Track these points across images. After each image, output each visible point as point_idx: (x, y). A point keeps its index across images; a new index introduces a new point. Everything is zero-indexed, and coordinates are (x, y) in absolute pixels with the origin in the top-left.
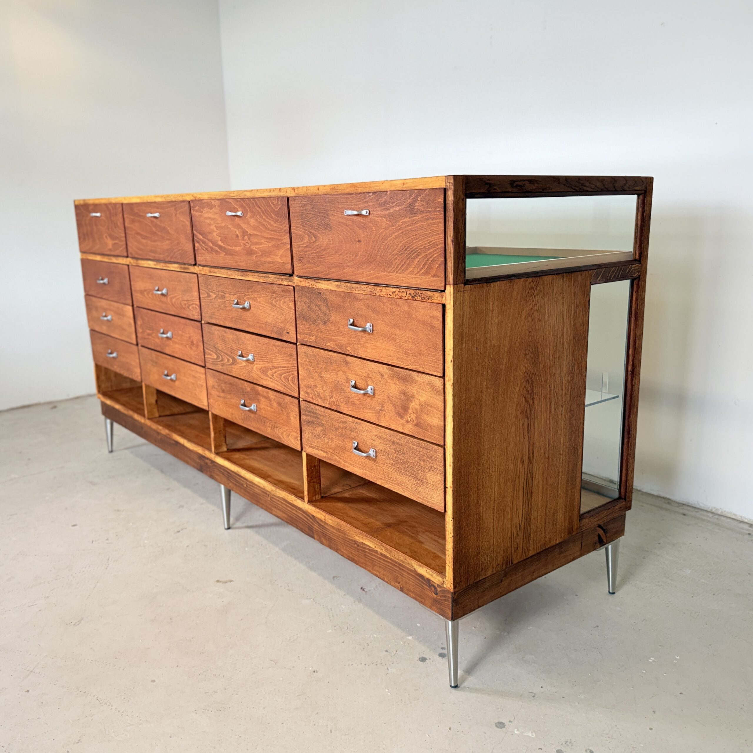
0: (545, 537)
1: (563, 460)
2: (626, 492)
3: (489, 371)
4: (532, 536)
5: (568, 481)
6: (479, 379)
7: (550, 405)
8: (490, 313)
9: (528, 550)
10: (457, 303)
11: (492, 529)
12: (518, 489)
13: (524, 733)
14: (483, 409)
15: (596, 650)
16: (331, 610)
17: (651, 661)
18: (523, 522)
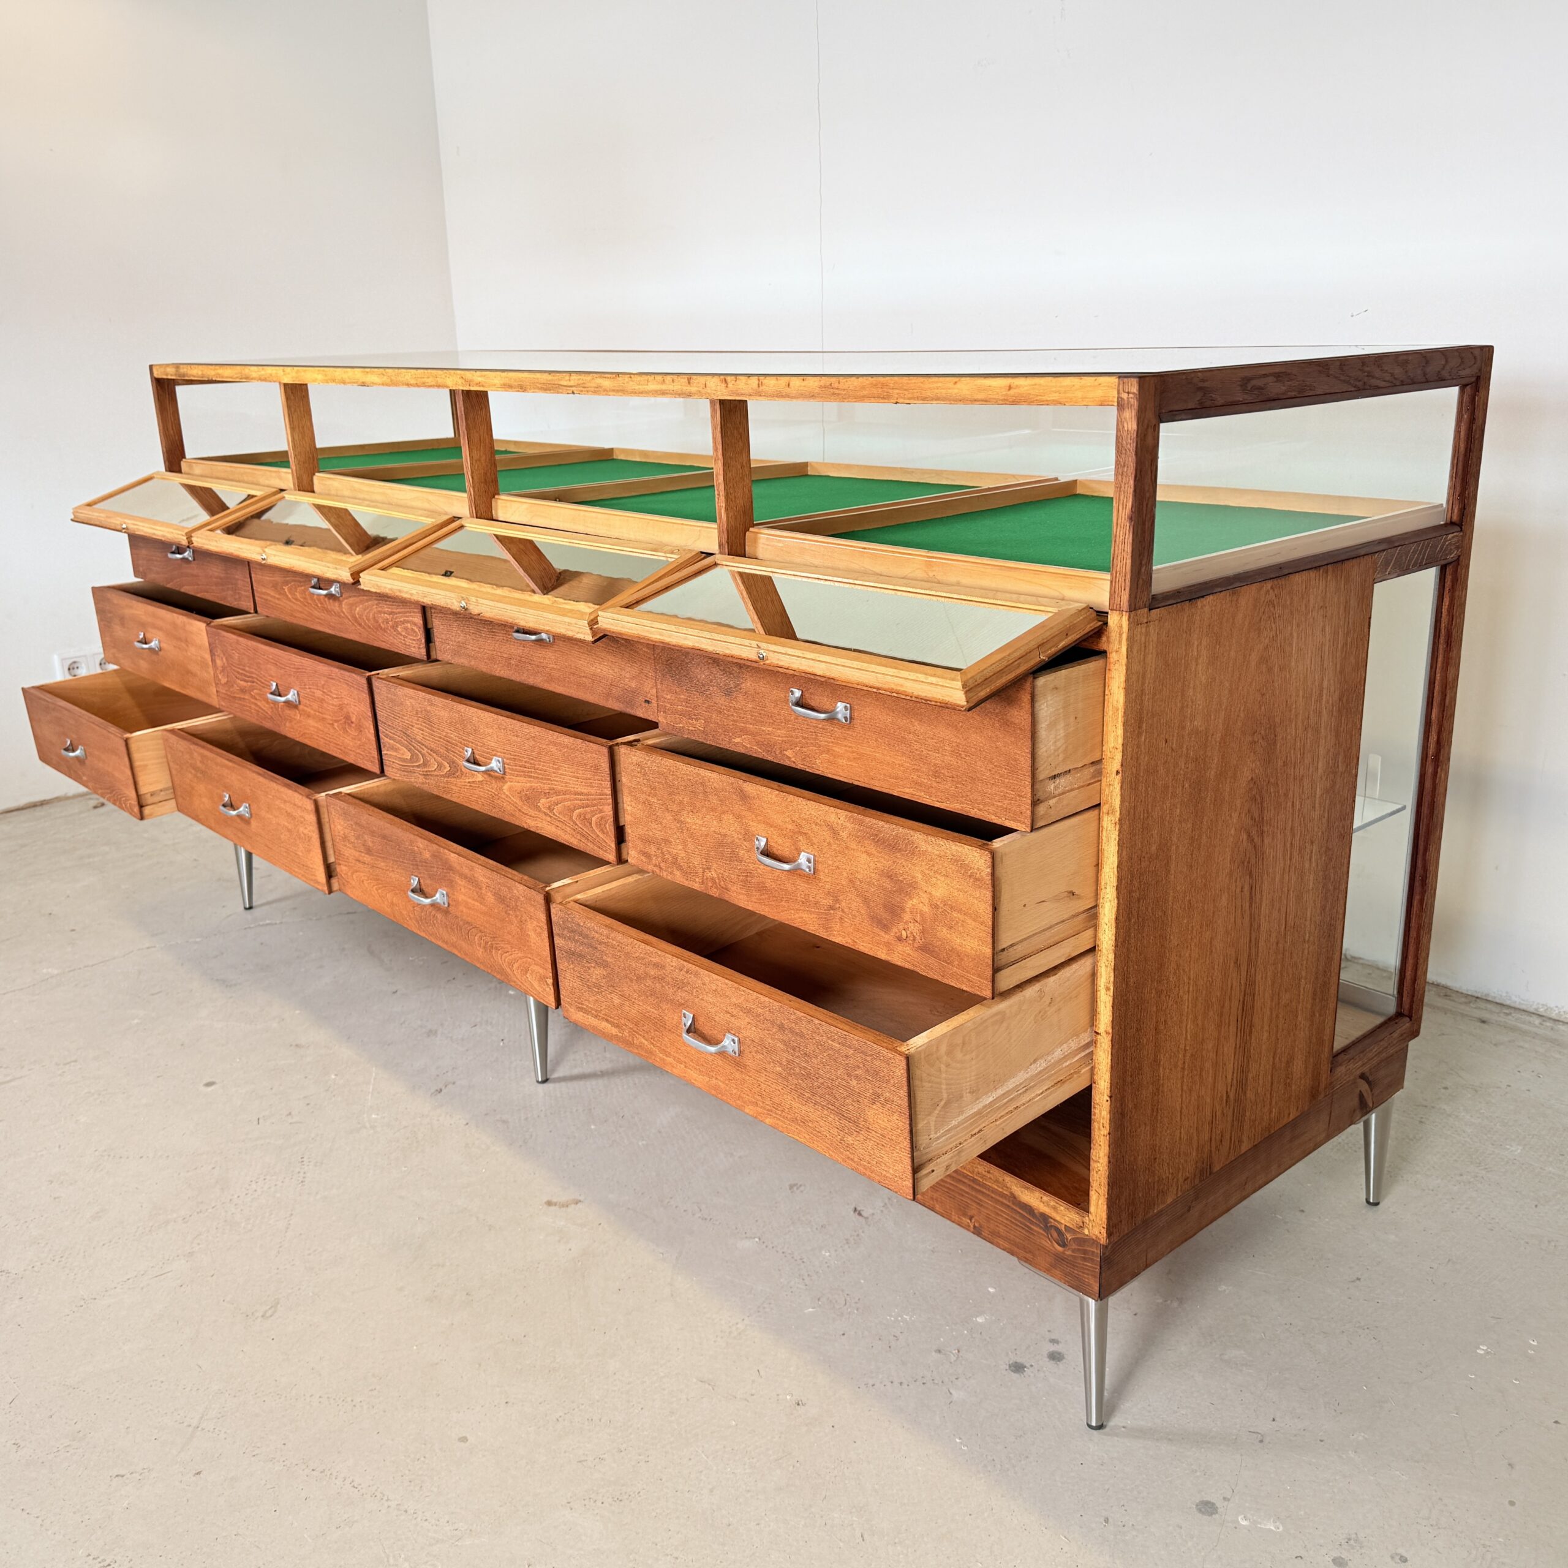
0: (1271, 1112)
1: (1308, 954)
2: (1412, 1002)
3: (1187, 785)
4: (1248, 1114)
5: (1315, 994)
6: (1168, 805)
7: (1291, 844)
8: (1194, 663)
9: (1240, 1141)
10: (1135, 651)
11: (1179, 1109)
12: (1227, 1021)
13: (1260, 1523)
14: (1173, 866)
15: (1367, 1331)
16: (803, 1262)
17: (1482, 1352)
18: (1234, 1088)
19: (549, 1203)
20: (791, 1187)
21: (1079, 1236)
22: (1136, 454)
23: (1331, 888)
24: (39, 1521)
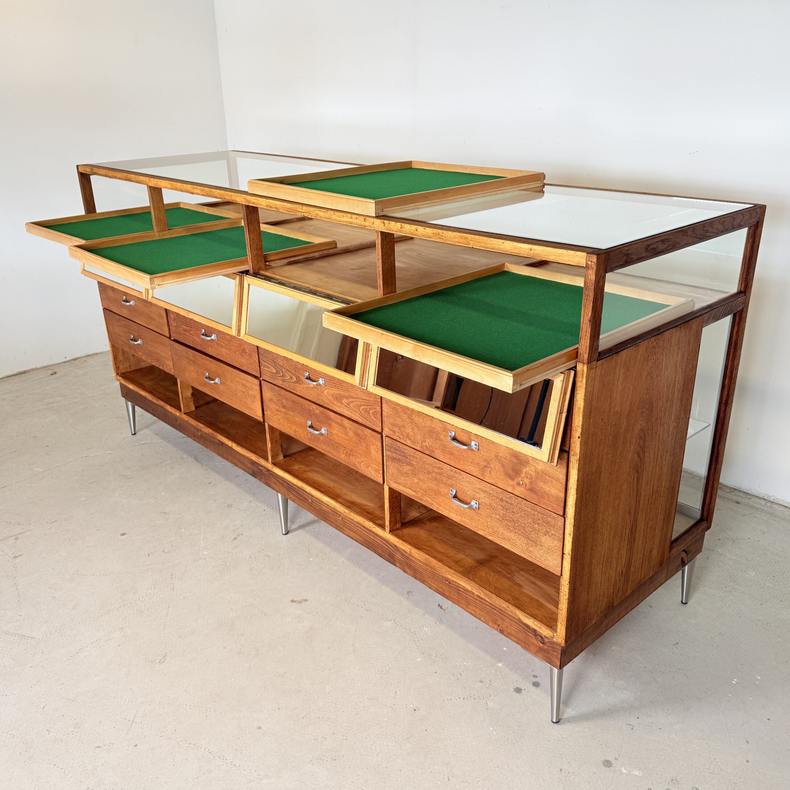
0: (641, 575)
1: (662, 502)
2: (708, 514)
3: (610, 438)
4: (631, 578)
5: (664, 519)
6: (602, 448)
7: (657, 455)
8: (617, 382)
9: (627, 590)
10: (589, 381)
11: (600, 582)
12: (624, 539)
13: (632, 771)
14: (602, 475)
15: (681, 671)
16: (415, 634)
17: (735, 682)
18: (625, 568)
19: (293, 601)
20: (408, 593)
21: (551, 641)
22: (594, 291)
23: (674, 471)
24: (63, 771)
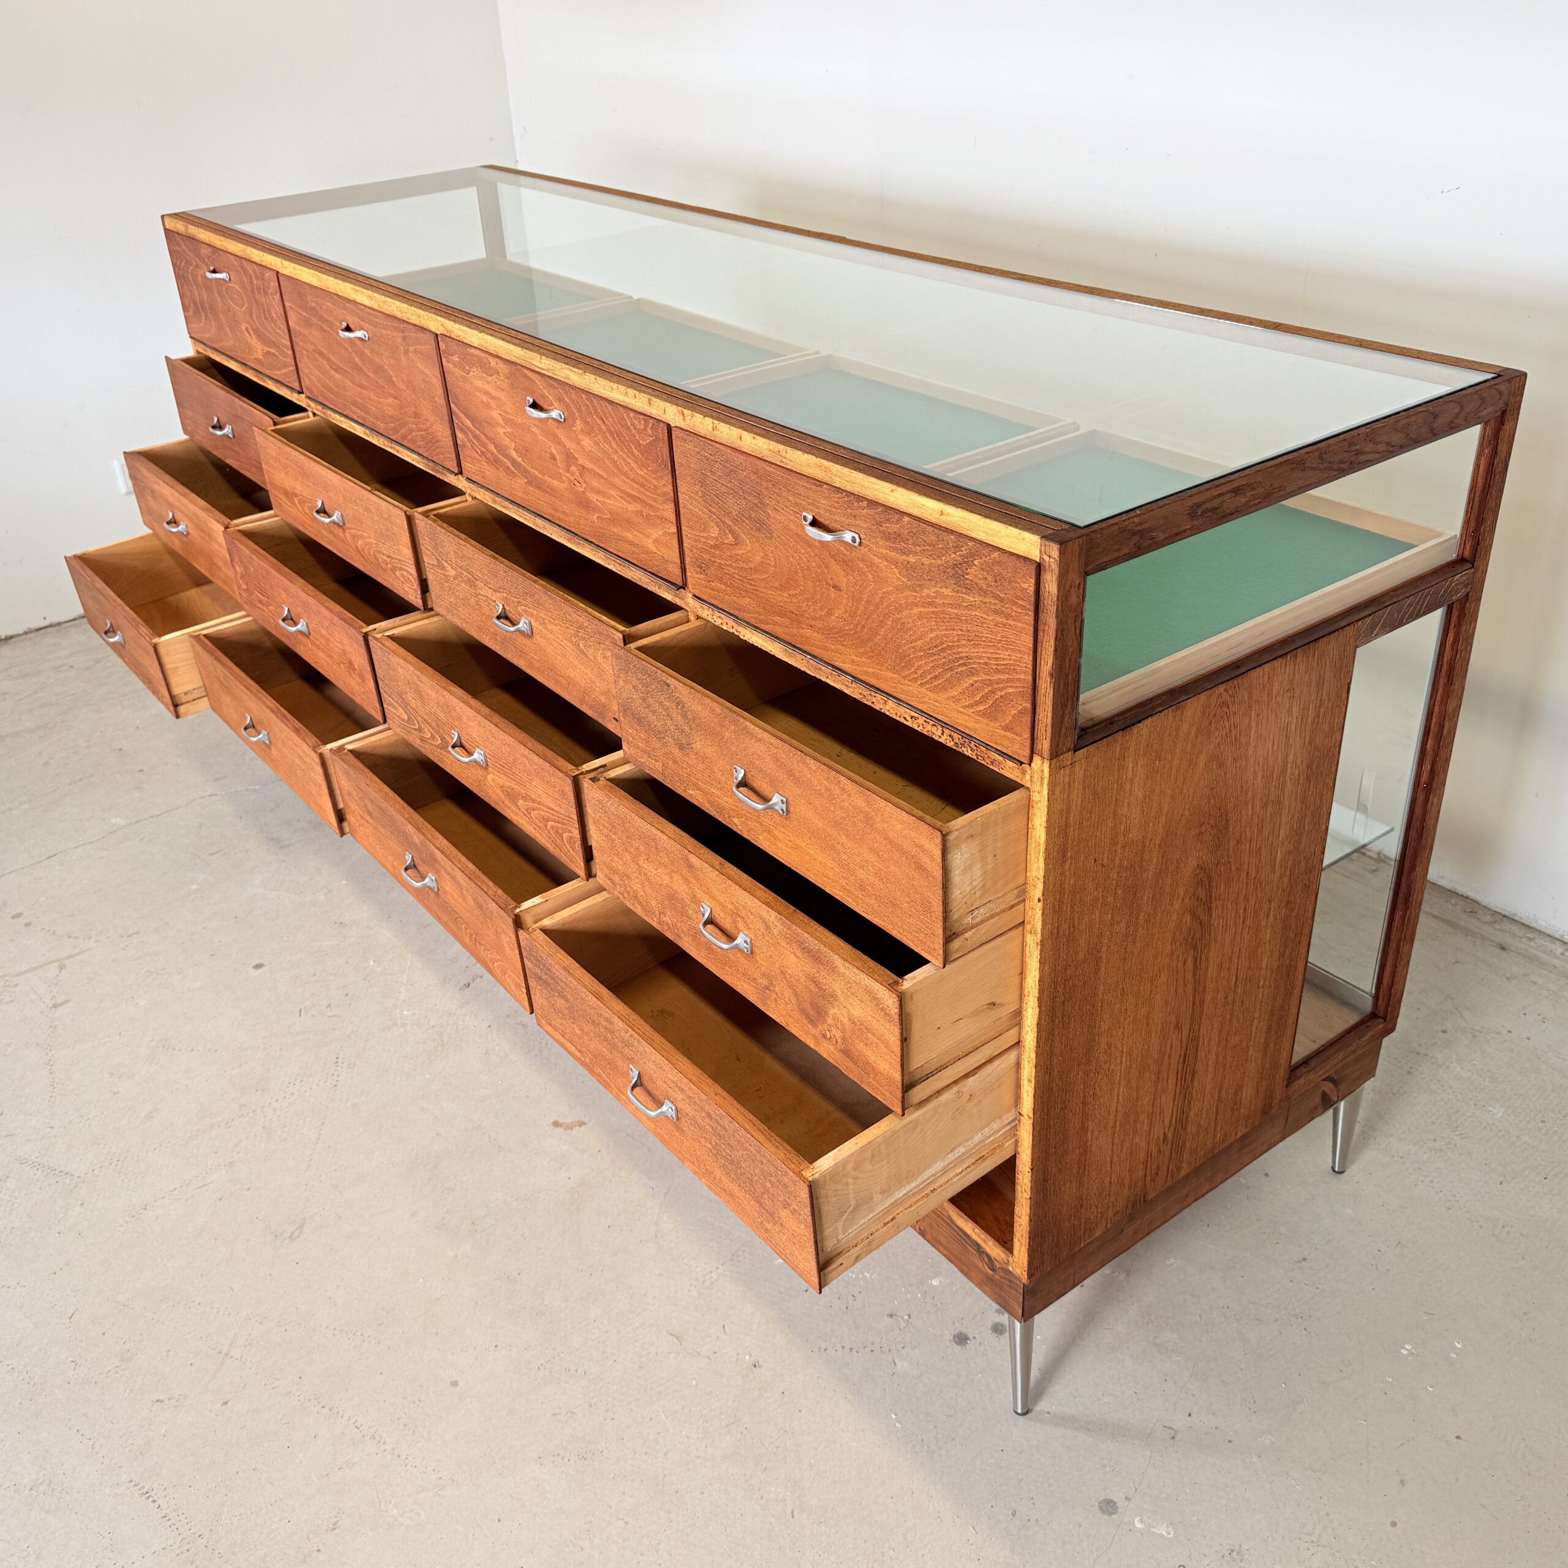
0: (1215, 1137)
1: (1263, 996)
2: (1387, 1005)
3: (1120, 892)
4: (1187, 1145)
5: (1269, 1029)
7: (1245, 909)
8: (1128, 784)
9: (1179, 1169)
10: (1057, 792)
11: (1109, 1160)
12: (1165, 1076)
13: (1154, 1527)
15: (1300, 1320)
17: (1406, 1352)
18: (1172, 1128)
19: (556, 1124)
21: (1005, 1269)
22: (1057, 617)
23: (1292, 935)
24: (91, 1443)
